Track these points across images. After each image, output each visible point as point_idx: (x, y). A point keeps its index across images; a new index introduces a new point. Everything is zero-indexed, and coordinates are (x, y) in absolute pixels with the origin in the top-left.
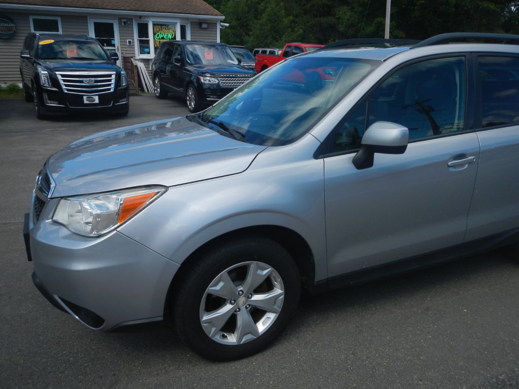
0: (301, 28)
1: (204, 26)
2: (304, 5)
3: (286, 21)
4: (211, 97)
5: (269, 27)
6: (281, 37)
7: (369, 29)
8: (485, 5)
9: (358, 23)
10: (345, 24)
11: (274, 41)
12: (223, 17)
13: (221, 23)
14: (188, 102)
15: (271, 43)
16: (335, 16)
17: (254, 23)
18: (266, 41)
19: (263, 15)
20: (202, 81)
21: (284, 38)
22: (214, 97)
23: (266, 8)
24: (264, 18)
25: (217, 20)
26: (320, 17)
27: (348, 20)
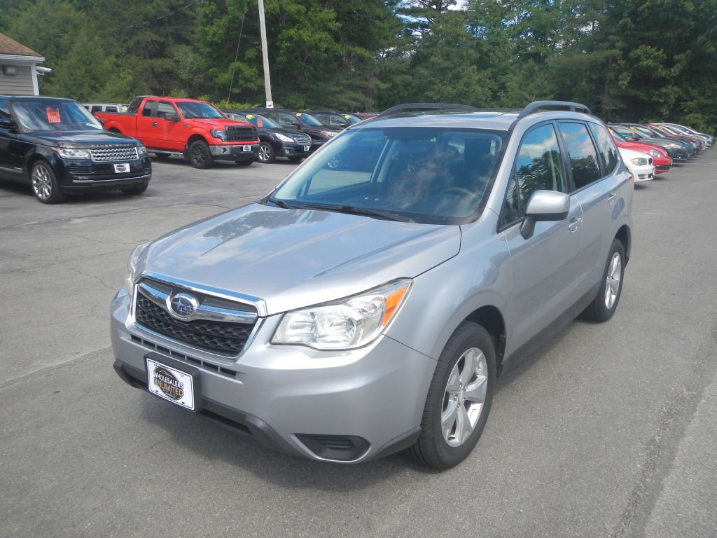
0: (130, 74)
1: (10, 71)
2: (125, 41)
3: (108, 63)
4: (80, 177)
5: (83, 72)
6: (103, 85)
7: (224, 77)
8: (359, 52)
9: (207, 69)
10: (188, 68)
11: (94, 92)
12: (43, 59)
13: (38, 67)
14: (35, 188)
15: (89, 94)
16: (172, 58)
17: (57, 64)
18: (81, 92)
19: (70, 53)
20: (62, 155)
21: (108, 87)
22: (85, 178)
23: (72, 43)
24: (73, 58)
25: (31, 62)
26: (151, 58)
27: (191, 64)
